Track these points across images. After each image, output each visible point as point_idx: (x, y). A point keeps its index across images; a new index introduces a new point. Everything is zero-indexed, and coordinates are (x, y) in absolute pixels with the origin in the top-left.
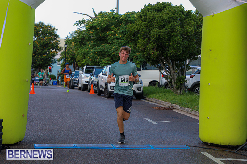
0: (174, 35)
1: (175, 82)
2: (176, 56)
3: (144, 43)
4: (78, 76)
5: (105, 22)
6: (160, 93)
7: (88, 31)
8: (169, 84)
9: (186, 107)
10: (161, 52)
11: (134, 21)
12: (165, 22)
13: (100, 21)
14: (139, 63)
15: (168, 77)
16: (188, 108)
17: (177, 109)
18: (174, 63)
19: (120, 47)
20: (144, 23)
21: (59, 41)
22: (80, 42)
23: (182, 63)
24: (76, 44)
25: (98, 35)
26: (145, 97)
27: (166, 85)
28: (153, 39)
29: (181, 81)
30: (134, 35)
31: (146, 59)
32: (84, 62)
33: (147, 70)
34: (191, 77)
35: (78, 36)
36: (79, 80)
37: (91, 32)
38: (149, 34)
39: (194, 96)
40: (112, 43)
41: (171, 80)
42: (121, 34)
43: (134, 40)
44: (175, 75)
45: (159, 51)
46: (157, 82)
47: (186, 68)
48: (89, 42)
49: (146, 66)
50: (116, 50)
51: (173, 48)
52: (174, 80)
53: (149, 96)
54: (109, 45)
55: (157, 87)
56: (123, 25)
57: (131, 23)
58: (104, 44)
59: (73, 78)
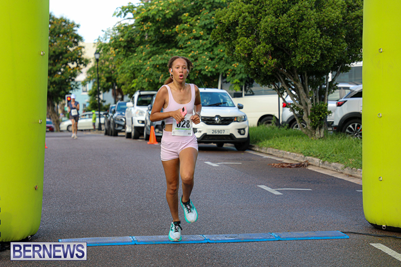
0: (303, 27)
1: (309, 115)
2: (310, 65)
3: (249, 45)
4: (125, 112)
5: (170, 7)
6: (281, 136)
7: (140, 25)
8: (297, 120)
9: (333, 162)
10: (281, 59)
11: (226, 3)
12: (286, 3)
13: (161, 6)
14: (239, 83)
15: (295, 106)
16: (337, 163)
17: (315, 166)
18: (306, 79)
19: (201, 53)
20: (247, 6)
21: (84, 47)
22: (124, 47)
23: (321, 80)
24: (119, 52)
25: (159, 32)
26: (254, 147)
27: (291, 122)
28: (264, 36)
29: (320, 114)
30: (228, 30)
31: (252, 74)
32: (134, 85)
33: (253, 94)
34: (339, 105)
35: (122, 37)
36: (127, 118)
37: (145, 28)
38: (258, 27)
39: (346, 141)
40: (186, 47)
41: (301, 112)
42: (203, 29)
43: (228, 39)
44: (309, 101)
45: (278, 59)
46: (274, 118)
47: (330, 87)
48: (142, 47)
49: (252, 87)
50: (193, 59)
51: (303, 52)
52: (307, 111)
53: (260, 144)
54: (181, 50)
55: (274, 126)
56: (206, 11)
57: (222, 8)
58: (171, 48)
59: (115, 115)
